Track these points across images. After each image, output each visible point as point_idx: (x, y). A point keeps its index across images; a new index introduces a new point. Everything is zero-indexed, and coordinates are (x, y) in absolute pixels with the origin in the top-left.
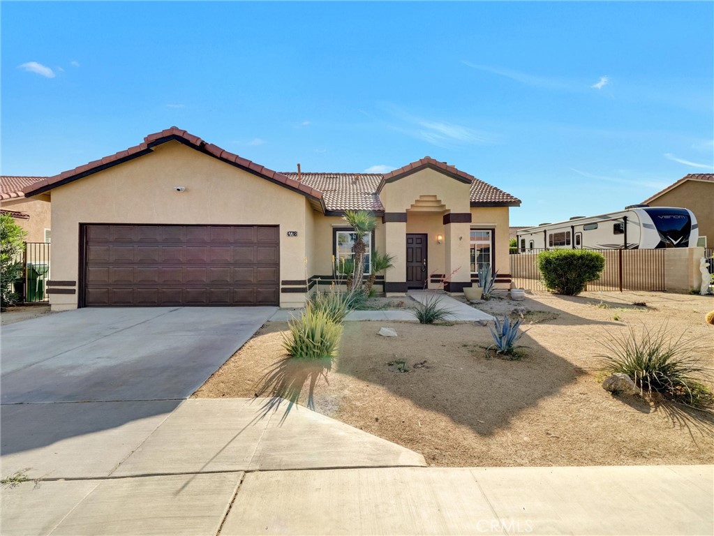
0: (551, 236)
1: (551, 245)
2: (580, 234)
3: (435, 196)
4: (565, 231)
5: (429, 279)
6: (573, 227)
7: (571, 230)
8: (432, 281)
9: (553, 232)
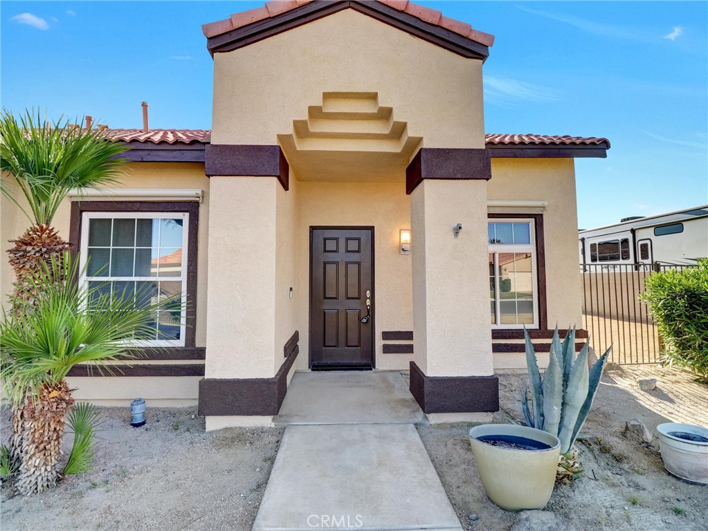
0: (593, 246)
1: (594, 259)
2: (648, 242)
3: (373, 97)
4: (620, 237)
5: (379, 343)
6: (633, 231)
7: (629, 236)
8: (387, 349)
9: (597, 241)
